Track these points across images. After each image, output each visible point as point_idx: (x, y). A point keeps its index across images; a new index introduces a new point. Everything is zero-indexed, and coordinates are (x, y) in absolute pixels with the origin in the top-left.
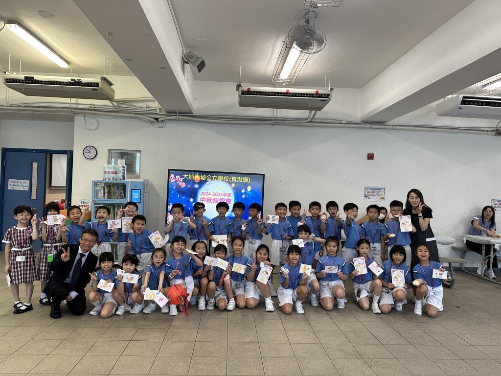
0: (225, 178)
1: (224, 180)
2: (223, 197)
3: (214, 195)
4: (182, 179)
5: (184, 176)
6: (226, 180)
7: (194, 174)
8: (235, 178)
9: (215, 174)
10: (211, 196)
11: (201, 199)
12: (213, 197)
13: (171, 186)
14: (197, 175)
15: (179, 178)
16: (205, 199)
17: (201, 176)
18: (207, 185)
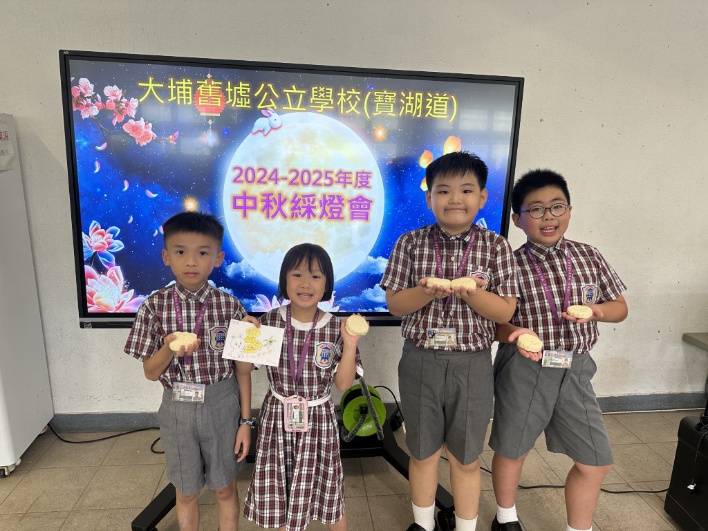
0: (342, 99)
1: (337, 108)
2: (337, 189)
3: (292, 183)
4: (134, 102)
5: (144, 89)
6: (346, 105)
7: (194, 78)
8: (391, 96)
9: (292, 75)
10: (281, 183)
11: (235, 198)
12: (288, 191)
13: (86, 139)
14: (209, 83)
15: (122, 98)
16: (254, 199)
17: (229, 90)
18: (259, 131)
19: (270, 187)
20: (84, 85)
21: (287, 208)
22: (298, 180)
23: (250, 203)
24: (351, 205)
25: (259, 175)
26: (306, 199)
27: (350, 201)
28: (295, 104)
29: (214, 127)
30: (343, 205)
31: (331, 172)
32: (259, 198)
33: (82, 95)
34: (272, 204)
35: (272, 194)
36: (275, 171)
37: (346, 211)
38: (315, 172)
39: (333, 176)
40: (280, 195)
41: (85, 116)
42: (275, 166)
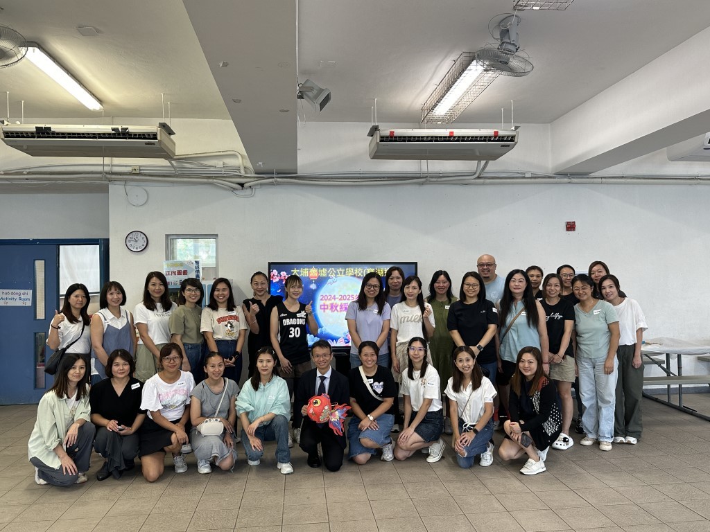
0: (356, 272)
1: (355, 275)
3: (340, 300)
7: (309, 268)
9: (340, 265)
10: (337, 300)
11: (321, 306)
12: (339, 303)
14: (314, 269)
16: (327, 306)
17: (320, 271)
18: (329, 283)
19: (333, 301)
20: (275, 272)
21: (338, 308)
22: (342, 299)
25: (329, 297)
28: (341, 274)
29: (315, 283)
31: (353, 296)
32: (329, 305)
33: (274, 275)
34: (333, 307)
35: (333, 304)
36: (334, 296)
38: (348, 296)
40: (336, 304)
42: (334, 294)
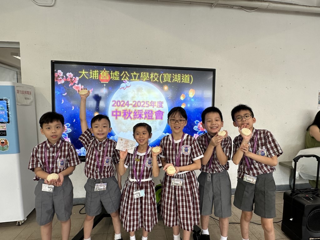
0: (152, 76)
1: (150, 80)
2: (151, 108)
3: (134, 106)
4: (77, 78)
5: (81, 74)
6: (154, 79)
7: (99, 70)
8: (169, 76)
9: (134, 69)
10: (130, 106)
11: (113, 112)
12: (133, 109)
13: (59, 91)
14: (105, 71)
15: (73, 77)
16: (120, 112)
17: (112, 74)
18: (122, 88)
19: (126, 107)
20: (60, 73)
21: (132, 115)
22: (136, 105)
23: (118, 114)
24: (156, 114)
25: (122, 103)
26: (139, 112)
27: (156, 112)
28: (135, 78)
29: (106, 87)
30: (153, 114)
31: (148, 102)
32: (122, 112)
33: (58, 76)
34: (127, 114)
35: (126, 110)
36: (128, 102)
37: (154, 116)
38: (142, 102)
39: (149, 103)
40: (129, 110)
41: (59, 83)
42: (128, 100)
